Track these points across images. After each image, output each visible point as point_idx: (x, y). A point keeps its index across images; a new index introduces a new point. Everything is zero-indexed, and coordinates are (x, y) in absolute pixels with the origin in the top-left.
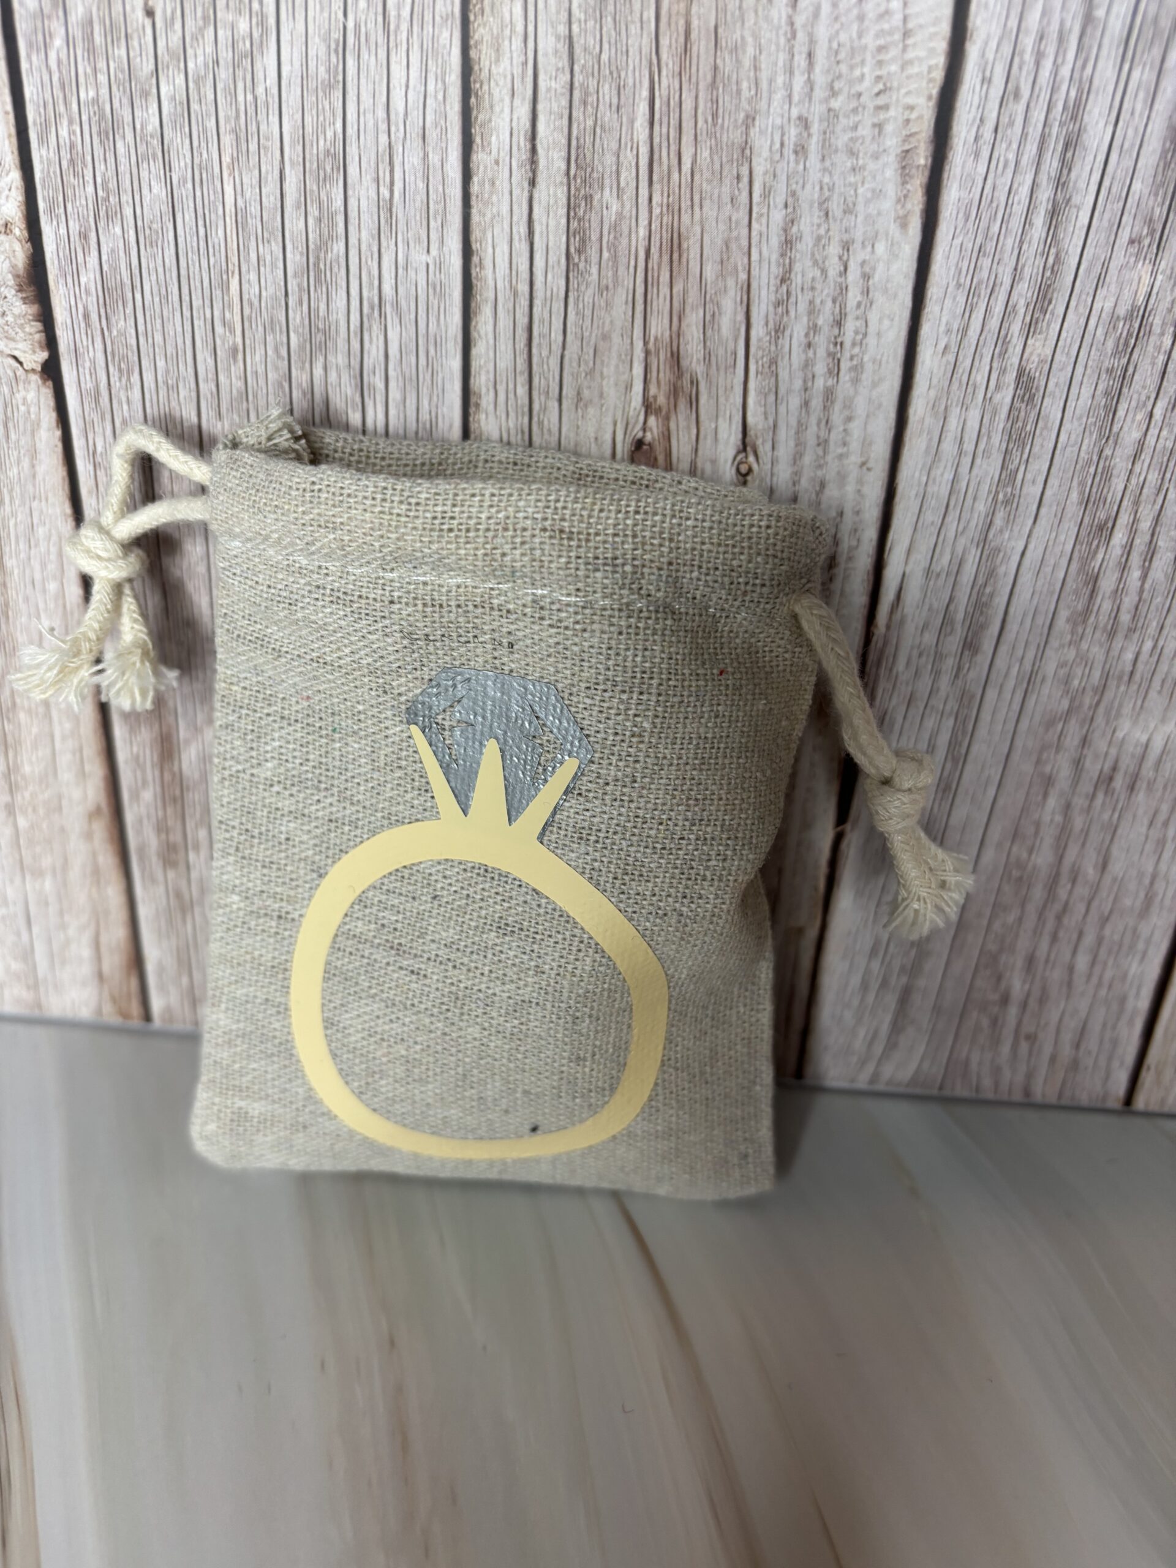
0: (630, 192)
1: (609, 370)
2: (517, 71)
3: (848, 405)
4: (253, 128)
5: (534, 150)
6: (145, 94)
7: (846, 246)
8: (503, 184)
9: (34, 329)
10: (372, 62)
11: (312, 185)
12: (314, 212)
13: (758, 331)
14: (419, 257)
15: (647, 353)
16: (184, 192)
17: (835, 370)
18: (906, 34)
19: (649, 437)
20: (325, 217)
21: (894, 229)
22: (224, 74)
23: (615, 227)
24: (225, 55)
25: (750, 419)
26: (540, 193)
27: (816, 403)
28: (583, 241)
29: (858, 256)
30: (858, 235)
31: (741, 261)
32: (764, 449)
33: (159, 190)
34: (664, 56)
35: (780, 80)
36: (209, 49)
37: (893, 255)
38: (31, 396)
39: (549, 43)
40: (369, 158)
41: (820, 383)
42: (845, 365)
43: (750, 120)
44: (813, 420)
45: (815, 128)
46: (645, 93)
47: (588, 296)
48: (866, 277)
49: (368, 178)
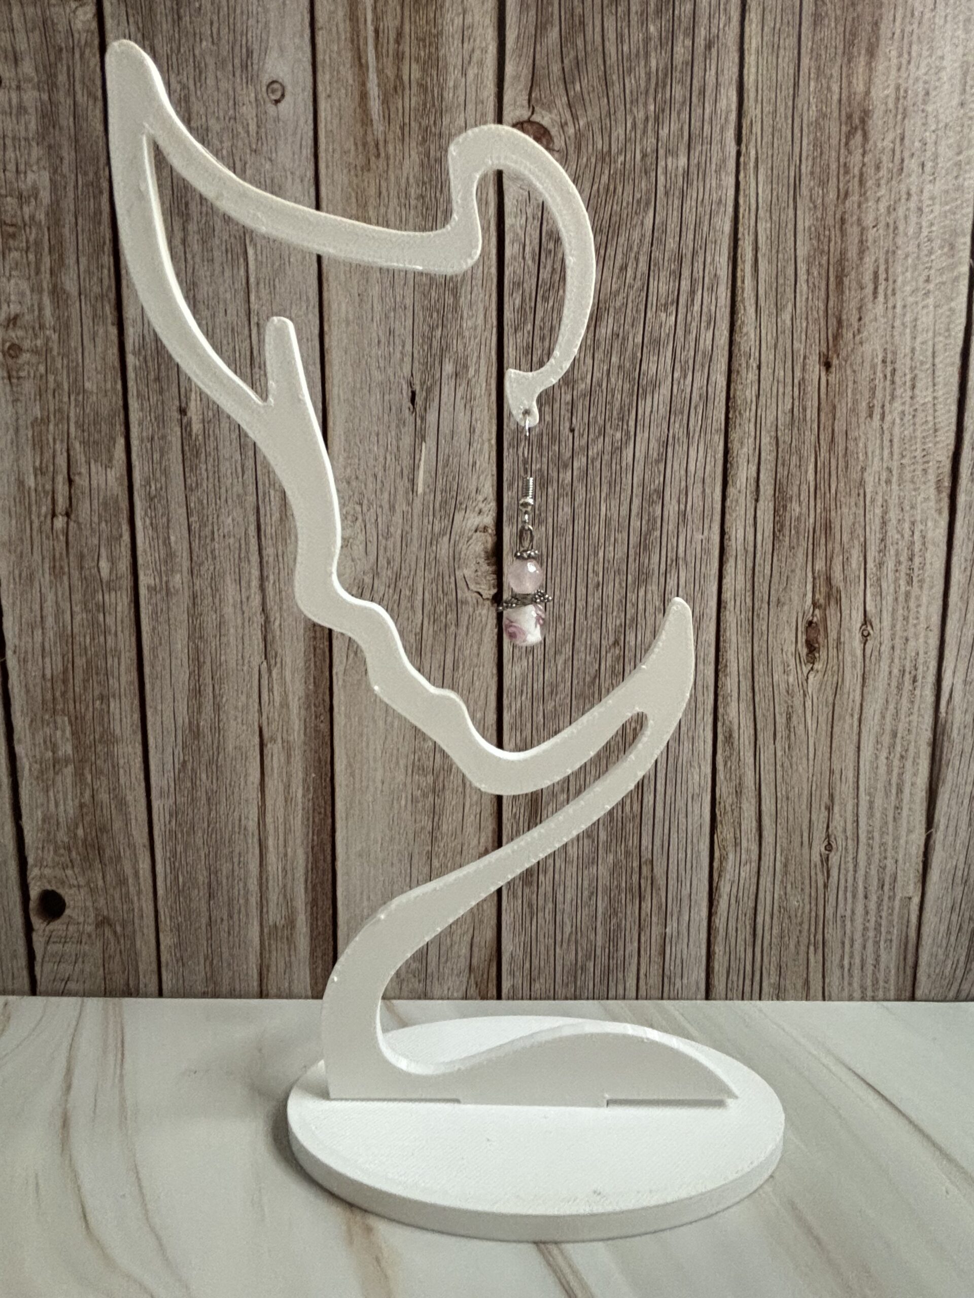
0: (804, 504)
1: (795, 588)
2: (751, 452)
3: (918, 598)
4: (618, 480)
5: (758, 486)
6: (566, 466)
7: (913, 523)
8: (742, 500)
9: (492, 578)
10: (681, 450)
11: (645, 505)
12: (645, 517)
13: (870, 565)
14: (698, 536)
15: (814, 578)
16: (580, 511)
17: (910, 582)
18: (936, 431)
19: (815, 620)
20: (651, 520)
21: (936, 516)
22: (606, 457)
23: (798, 519)
24: (608, 448)
25: (868, 608)
26: (761, 504)
27: (901, 598)
28: (782, 526)
29: (919, 527)
30: (918, 518)
31: (860, 531)
32: (875, 622)
33: (568, 510)
34: (822, 442)
35: (877, 452)
36: (600, 446)
37: (936, 527)
38: (484, 612)
39: (766, 440)
40: (675, 491)
41: (903, 588)
42: (915, 579)
43: (863, 469)
44: (900, 607)
45: (894, 472)
46: (813, 460)
47: (784, 551)
48: (924, 537)
49: (674, 502)
